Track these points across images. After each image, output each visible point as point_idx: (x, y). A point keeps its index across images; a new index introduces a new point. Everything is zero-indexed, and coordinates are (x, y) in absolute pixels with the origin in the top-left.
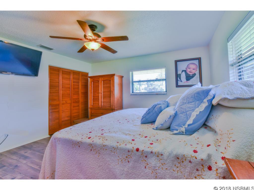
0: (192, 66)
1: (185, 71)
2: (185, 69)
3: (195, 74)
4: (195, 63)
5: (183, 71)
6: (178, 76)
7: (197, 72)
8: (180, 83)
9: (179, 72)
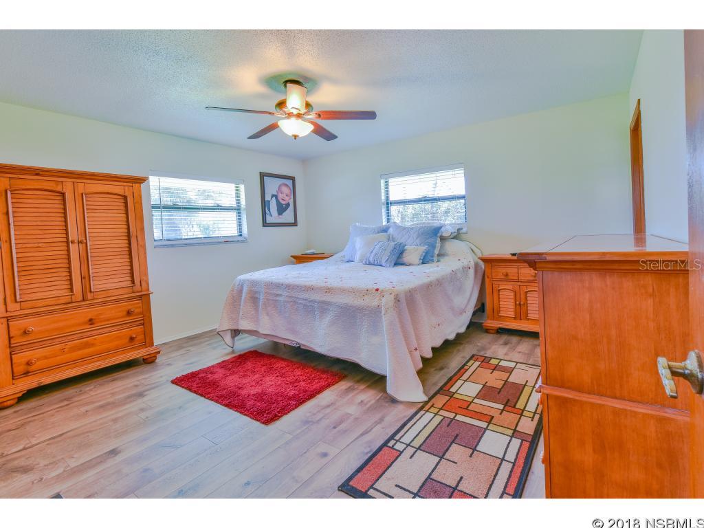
0: (285, 190)
1: (276, 196)
2: (276, 194)
3: (288, 205)
4: (288, 184)
5: (273, 196)
6: (265, 205)
7: (291, 202)
8: (269, 220)
9: (268, 198)
